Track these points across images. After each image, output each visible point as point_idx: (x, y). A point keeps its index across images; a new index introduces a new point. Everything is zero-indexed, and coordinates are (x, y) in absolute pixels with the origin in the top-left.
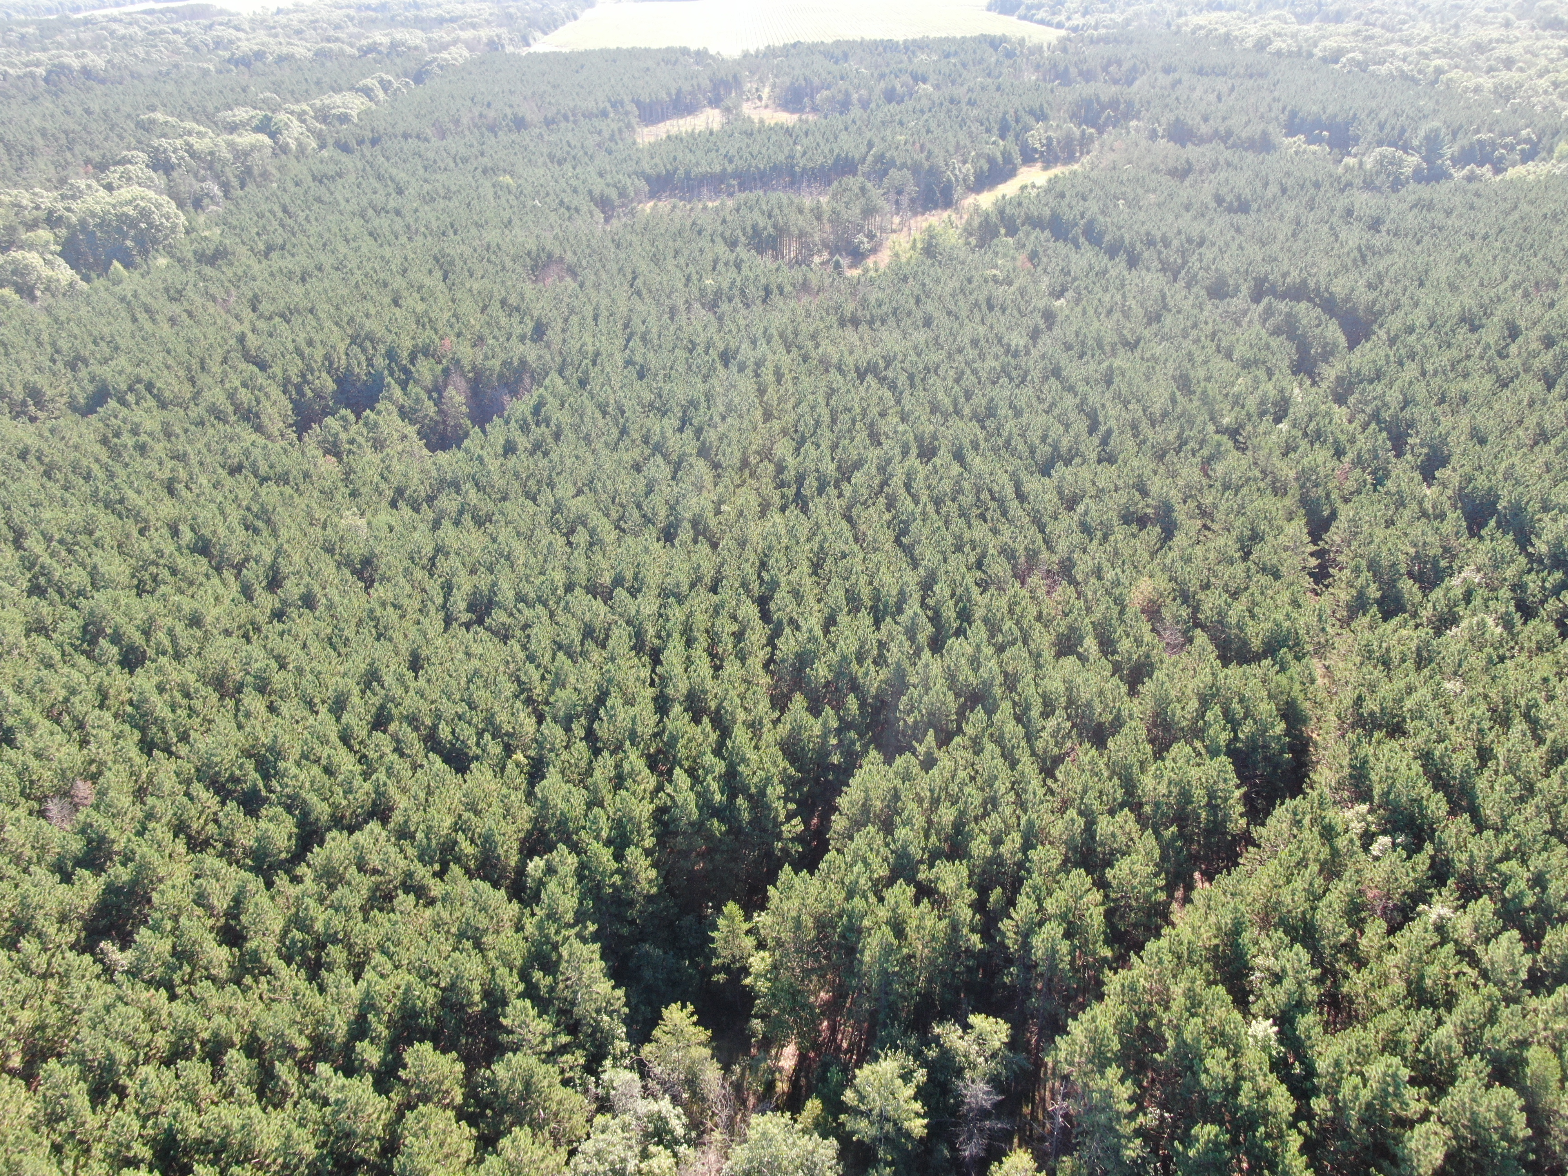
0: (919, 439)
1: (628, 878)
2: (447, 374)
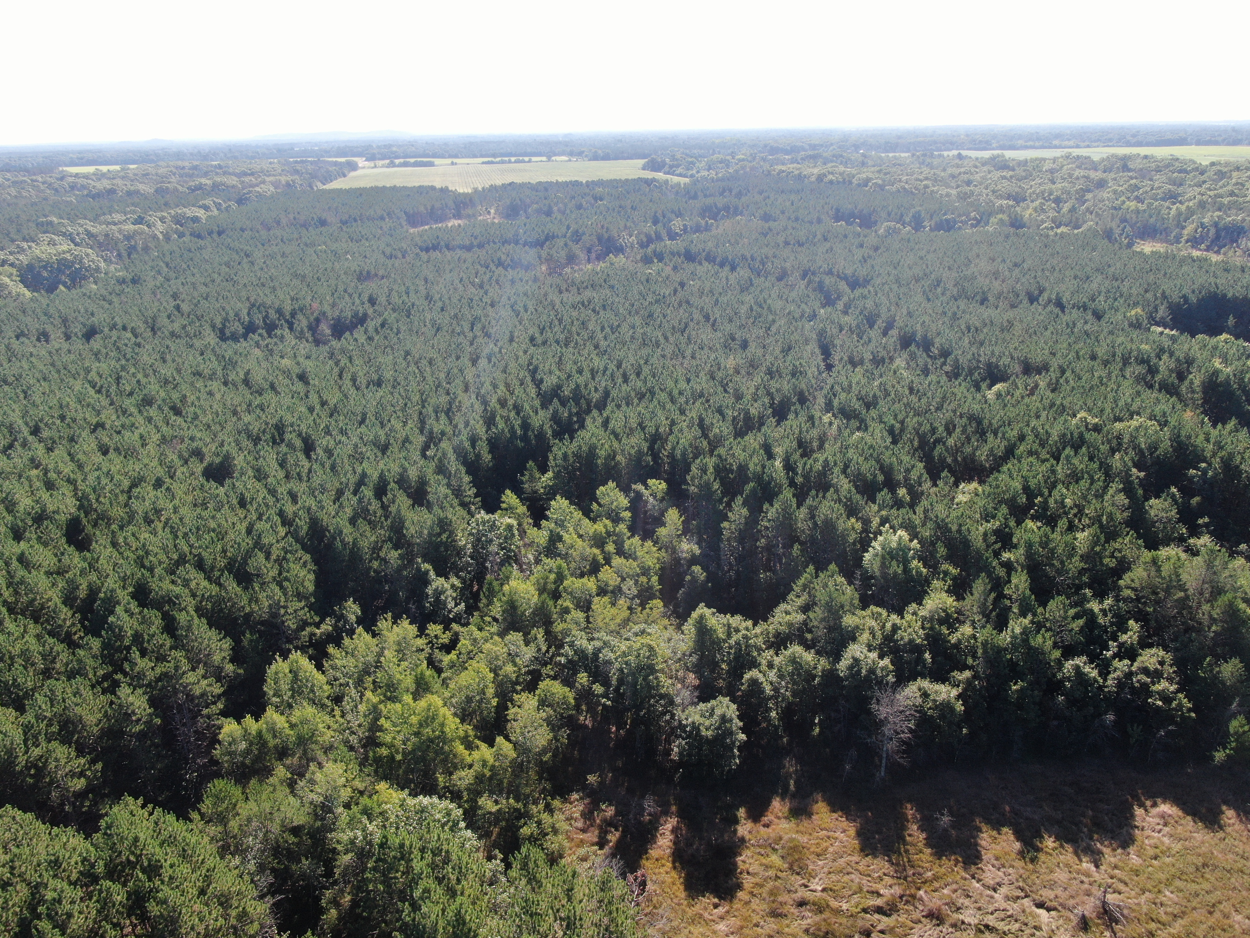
0: (611, 326)
1: (478, 456)
2: (318, 320)
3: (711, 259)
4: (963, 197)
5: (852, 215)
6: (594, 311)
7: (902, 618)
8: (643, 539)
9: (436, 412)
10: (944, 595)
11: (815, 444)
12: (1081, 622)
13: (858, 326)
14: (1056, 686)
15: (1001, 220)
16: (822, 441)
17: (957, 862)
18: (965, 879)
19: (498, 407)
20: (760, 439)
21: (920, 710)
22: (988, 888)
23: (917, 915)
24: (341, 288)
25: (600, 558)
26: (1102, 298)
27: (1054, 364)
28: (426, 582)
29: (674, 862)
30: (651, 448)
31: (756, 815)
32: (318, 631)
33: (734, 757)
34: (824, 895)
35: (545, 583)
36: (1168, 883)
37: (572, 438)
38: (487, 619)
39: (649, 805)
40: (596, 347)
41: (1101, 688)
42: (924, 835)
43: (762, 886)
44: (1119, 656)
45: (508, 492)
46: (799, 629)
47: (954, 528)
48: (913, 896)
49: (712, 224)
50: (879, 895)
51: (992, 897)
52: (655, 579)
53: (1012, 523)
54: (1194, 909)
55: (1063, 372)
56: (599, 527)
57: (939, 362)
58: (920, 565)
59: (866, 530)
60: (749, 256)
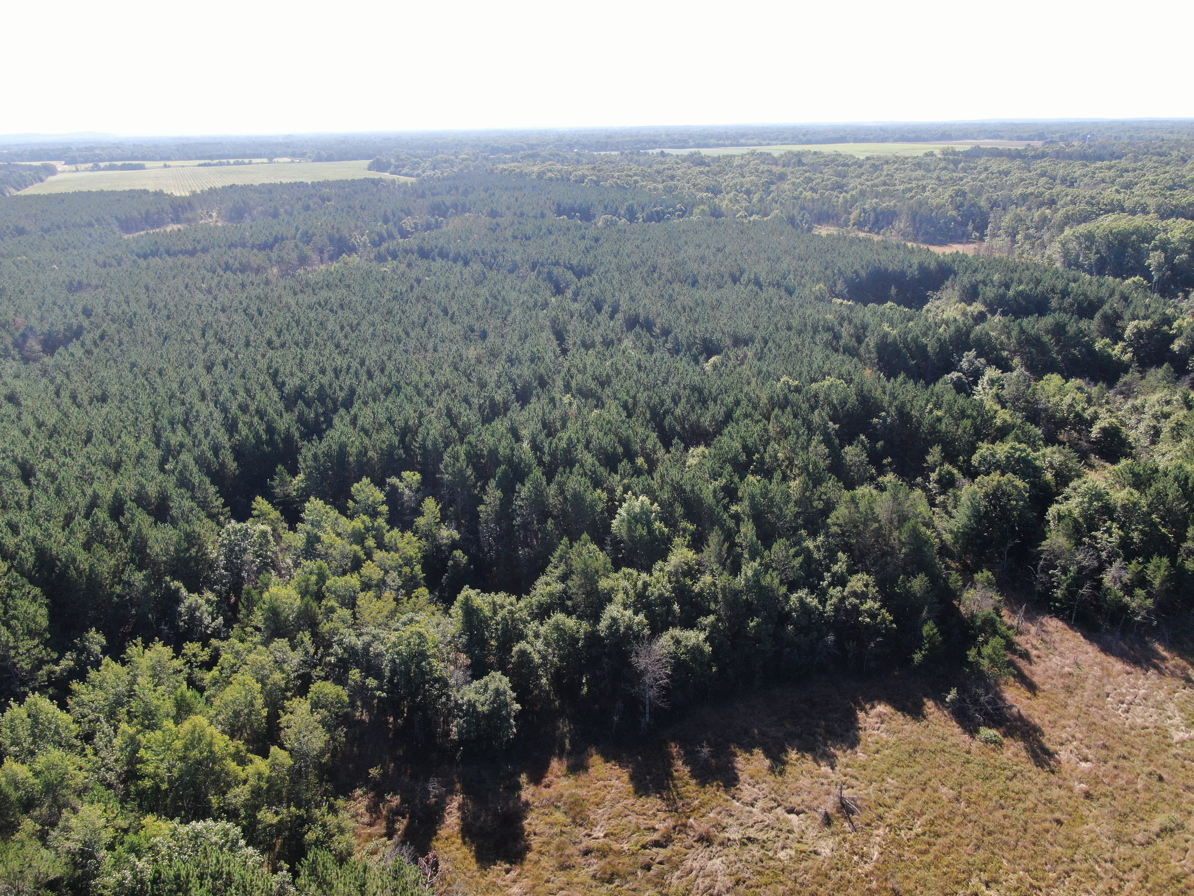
1: (223, 465)
2: (24, 336)
3: (443, 255)
4: (669, 190)
5: (572, 209)
6: (331, 310)
7: (651, 575)
8: (402, 531)
9: (172, 423)
10: (685, 550)
11: (558, 424)
12: (800, 559)
13: (587, 312)
14: (784, 618)
15: (703, 210)
16: (564, 420)
17: (718, 786)
18: (727, 800)
19: (239, 413)
20: (507, 423)
21: (674, 656)
22: (747, 804)
23: (689, 841)
24: (49, 300)
25: (361, 554)
26: (791, 276)
27: (758, 336)
28: (178, 600)
29: (463, 838)
30: (402, 441)
31: (537, 779)
32: (57, 668)
33: (511, 727)
34: (607, 839)
35: (307, 586)
36: (889, 772)
37: (321, 438)
38: (249, 629)
39: (434, 787)
40: (337, 346)
41: (821, 614)
42: (689, 768)
43: (548, 843)
44: (833, 584)
45: (259, 498)
46: (559, 599)
47: (688, 488)
48: (685, 825)
49: (442, 222)
50: (655, 830)
51: (751, 812)
52: (418, 568)
53: (736, 479)
54: (911, 789)
55: (766, 342)
56: (358, 523)
57: (661, 340)
58: (662, 525)
59: (611, 499)
60: (480, 251)
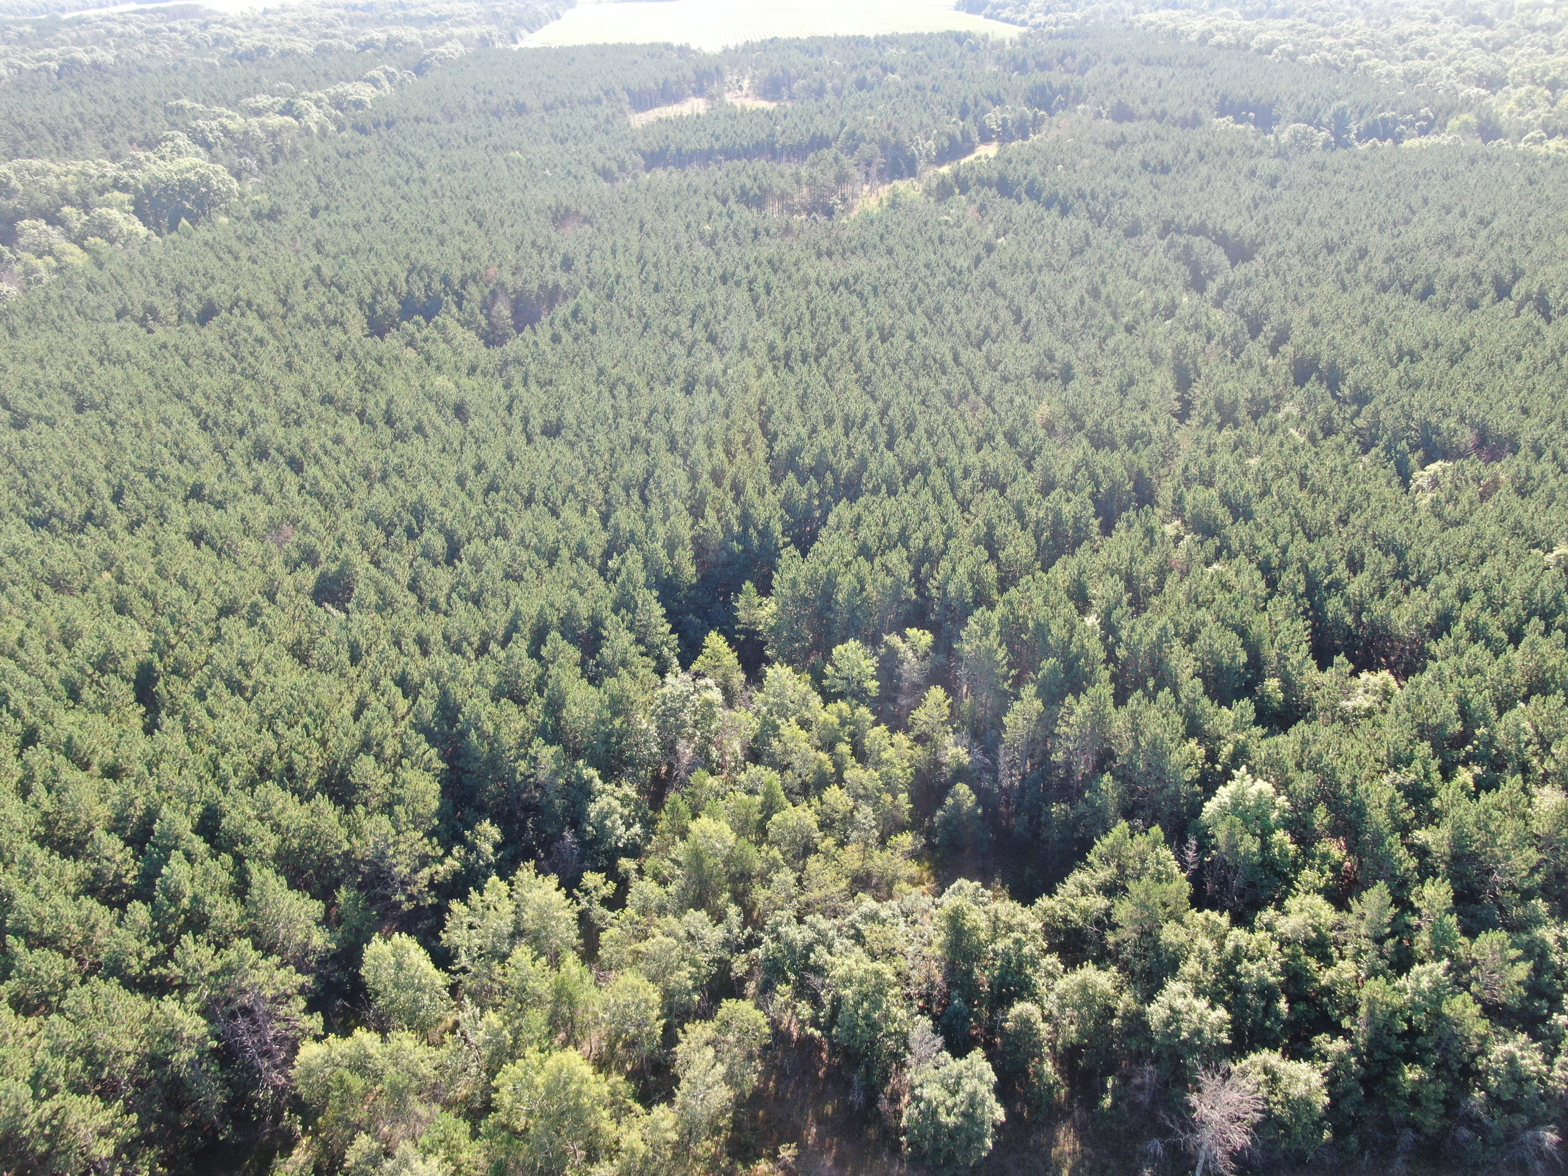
0: (881, 329)
1: (677, 570)
2: (494, 295)
3: (1034, 192)
5: (1246, 106)
7: (1251, 934)
8: (892, 730)
10: (1319, 900)
12: (1526, 967)
13: (1235, 336)
14: (1472, 1077)
15: (1466, 123)
16: (1162, 572)
20: (1072, 573)
21: (1263, 1106)
24: (529, 239)
27: (1527, 436)
28: (589, 797)
33: (984, 1149)
35: (747, 814)
37: (805, 554)
38: (666, 863)
41: (1542, 1083)
45: (713, 634)
46: (1097, 924)
49: (1043, 119)
52: (903, 797)
56: (833, 714)
57: (1349, 411)
58: (1288, 839)
59: (1210, 766)
